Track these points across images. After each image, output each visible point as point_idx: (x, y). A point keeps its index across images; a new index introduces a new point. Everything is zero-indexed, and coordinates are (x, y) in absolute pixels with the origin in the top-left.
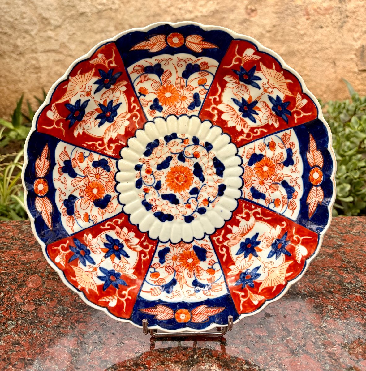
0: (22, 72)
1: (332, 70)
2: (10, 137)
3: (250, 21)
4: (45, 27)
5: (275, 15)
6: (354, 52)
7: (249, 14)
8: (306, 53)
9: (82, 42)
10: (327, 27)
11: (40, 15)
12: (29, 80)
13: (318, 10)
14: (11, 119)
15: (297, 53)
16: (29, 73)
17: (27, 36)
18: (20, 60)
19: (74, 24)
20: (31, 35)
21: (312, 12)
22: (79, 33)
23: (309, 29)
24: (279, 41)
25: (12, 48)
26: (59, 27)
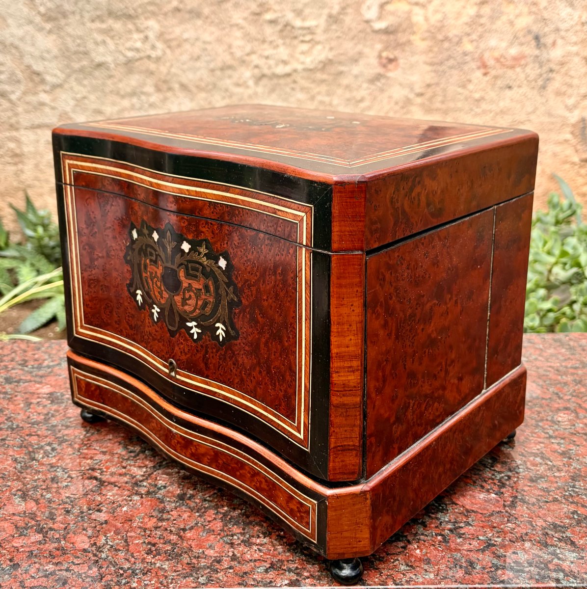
3: (388, 78)
4: (36, 87)
5: (429, 68)
6: (570, 129)
7: (384, 66)
9: (98, 112)
10: (519, 87)
11: (29, 67)
13: (502, 60)
17: (3, 102)
19: (85, 82)
20: (10, 101)
21: (491, 63)
22: (92, 97)
23: (488, 90)
24: (438, 110)
26: (60, 86)
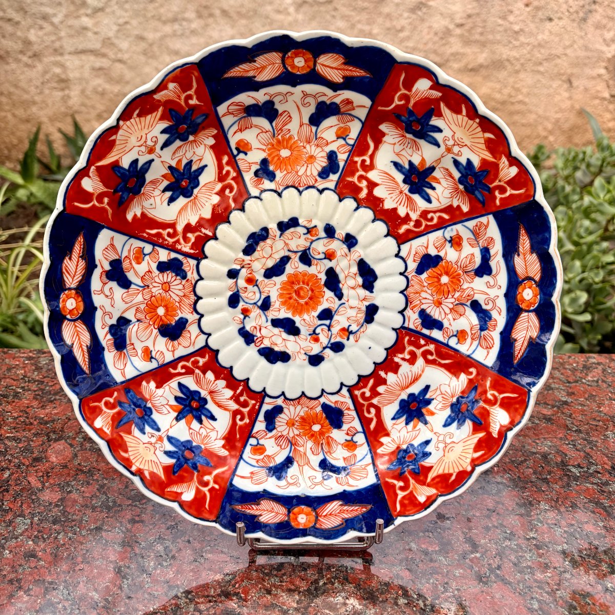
0: (37, 87)
1: (566, 95)
2: (17, 199)
3: (429, 7)
4: (78, 10)
6: (604, 64)
8: (522, 65)
9: (141, 38)
10: (560, 18)
12: (50, 102)
14: (19, 167)
15: (507, 64)
16: (49, 89)
17: (45, 25)
18: (34, 67)
19: (127, 6)
20: (52, 24)
22: (134, 22)
23: (529, 22)
24: (476, 42)
25: (21, 46)
26: (101, 10)
